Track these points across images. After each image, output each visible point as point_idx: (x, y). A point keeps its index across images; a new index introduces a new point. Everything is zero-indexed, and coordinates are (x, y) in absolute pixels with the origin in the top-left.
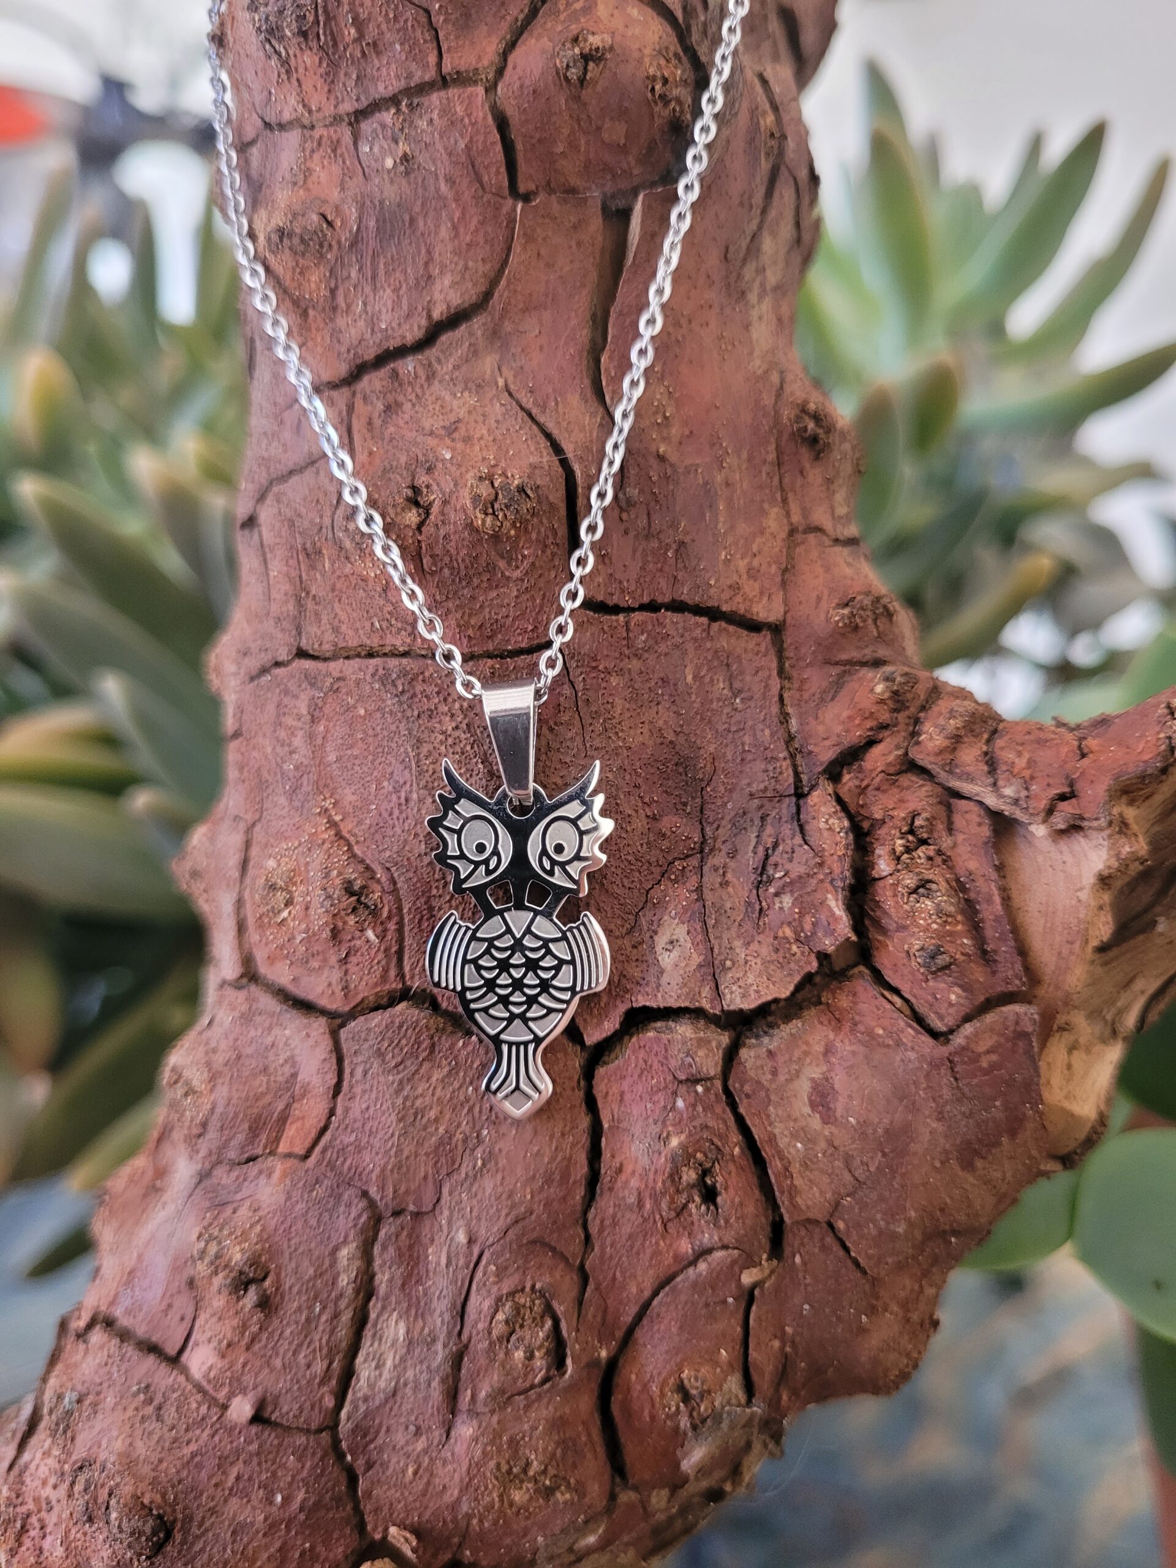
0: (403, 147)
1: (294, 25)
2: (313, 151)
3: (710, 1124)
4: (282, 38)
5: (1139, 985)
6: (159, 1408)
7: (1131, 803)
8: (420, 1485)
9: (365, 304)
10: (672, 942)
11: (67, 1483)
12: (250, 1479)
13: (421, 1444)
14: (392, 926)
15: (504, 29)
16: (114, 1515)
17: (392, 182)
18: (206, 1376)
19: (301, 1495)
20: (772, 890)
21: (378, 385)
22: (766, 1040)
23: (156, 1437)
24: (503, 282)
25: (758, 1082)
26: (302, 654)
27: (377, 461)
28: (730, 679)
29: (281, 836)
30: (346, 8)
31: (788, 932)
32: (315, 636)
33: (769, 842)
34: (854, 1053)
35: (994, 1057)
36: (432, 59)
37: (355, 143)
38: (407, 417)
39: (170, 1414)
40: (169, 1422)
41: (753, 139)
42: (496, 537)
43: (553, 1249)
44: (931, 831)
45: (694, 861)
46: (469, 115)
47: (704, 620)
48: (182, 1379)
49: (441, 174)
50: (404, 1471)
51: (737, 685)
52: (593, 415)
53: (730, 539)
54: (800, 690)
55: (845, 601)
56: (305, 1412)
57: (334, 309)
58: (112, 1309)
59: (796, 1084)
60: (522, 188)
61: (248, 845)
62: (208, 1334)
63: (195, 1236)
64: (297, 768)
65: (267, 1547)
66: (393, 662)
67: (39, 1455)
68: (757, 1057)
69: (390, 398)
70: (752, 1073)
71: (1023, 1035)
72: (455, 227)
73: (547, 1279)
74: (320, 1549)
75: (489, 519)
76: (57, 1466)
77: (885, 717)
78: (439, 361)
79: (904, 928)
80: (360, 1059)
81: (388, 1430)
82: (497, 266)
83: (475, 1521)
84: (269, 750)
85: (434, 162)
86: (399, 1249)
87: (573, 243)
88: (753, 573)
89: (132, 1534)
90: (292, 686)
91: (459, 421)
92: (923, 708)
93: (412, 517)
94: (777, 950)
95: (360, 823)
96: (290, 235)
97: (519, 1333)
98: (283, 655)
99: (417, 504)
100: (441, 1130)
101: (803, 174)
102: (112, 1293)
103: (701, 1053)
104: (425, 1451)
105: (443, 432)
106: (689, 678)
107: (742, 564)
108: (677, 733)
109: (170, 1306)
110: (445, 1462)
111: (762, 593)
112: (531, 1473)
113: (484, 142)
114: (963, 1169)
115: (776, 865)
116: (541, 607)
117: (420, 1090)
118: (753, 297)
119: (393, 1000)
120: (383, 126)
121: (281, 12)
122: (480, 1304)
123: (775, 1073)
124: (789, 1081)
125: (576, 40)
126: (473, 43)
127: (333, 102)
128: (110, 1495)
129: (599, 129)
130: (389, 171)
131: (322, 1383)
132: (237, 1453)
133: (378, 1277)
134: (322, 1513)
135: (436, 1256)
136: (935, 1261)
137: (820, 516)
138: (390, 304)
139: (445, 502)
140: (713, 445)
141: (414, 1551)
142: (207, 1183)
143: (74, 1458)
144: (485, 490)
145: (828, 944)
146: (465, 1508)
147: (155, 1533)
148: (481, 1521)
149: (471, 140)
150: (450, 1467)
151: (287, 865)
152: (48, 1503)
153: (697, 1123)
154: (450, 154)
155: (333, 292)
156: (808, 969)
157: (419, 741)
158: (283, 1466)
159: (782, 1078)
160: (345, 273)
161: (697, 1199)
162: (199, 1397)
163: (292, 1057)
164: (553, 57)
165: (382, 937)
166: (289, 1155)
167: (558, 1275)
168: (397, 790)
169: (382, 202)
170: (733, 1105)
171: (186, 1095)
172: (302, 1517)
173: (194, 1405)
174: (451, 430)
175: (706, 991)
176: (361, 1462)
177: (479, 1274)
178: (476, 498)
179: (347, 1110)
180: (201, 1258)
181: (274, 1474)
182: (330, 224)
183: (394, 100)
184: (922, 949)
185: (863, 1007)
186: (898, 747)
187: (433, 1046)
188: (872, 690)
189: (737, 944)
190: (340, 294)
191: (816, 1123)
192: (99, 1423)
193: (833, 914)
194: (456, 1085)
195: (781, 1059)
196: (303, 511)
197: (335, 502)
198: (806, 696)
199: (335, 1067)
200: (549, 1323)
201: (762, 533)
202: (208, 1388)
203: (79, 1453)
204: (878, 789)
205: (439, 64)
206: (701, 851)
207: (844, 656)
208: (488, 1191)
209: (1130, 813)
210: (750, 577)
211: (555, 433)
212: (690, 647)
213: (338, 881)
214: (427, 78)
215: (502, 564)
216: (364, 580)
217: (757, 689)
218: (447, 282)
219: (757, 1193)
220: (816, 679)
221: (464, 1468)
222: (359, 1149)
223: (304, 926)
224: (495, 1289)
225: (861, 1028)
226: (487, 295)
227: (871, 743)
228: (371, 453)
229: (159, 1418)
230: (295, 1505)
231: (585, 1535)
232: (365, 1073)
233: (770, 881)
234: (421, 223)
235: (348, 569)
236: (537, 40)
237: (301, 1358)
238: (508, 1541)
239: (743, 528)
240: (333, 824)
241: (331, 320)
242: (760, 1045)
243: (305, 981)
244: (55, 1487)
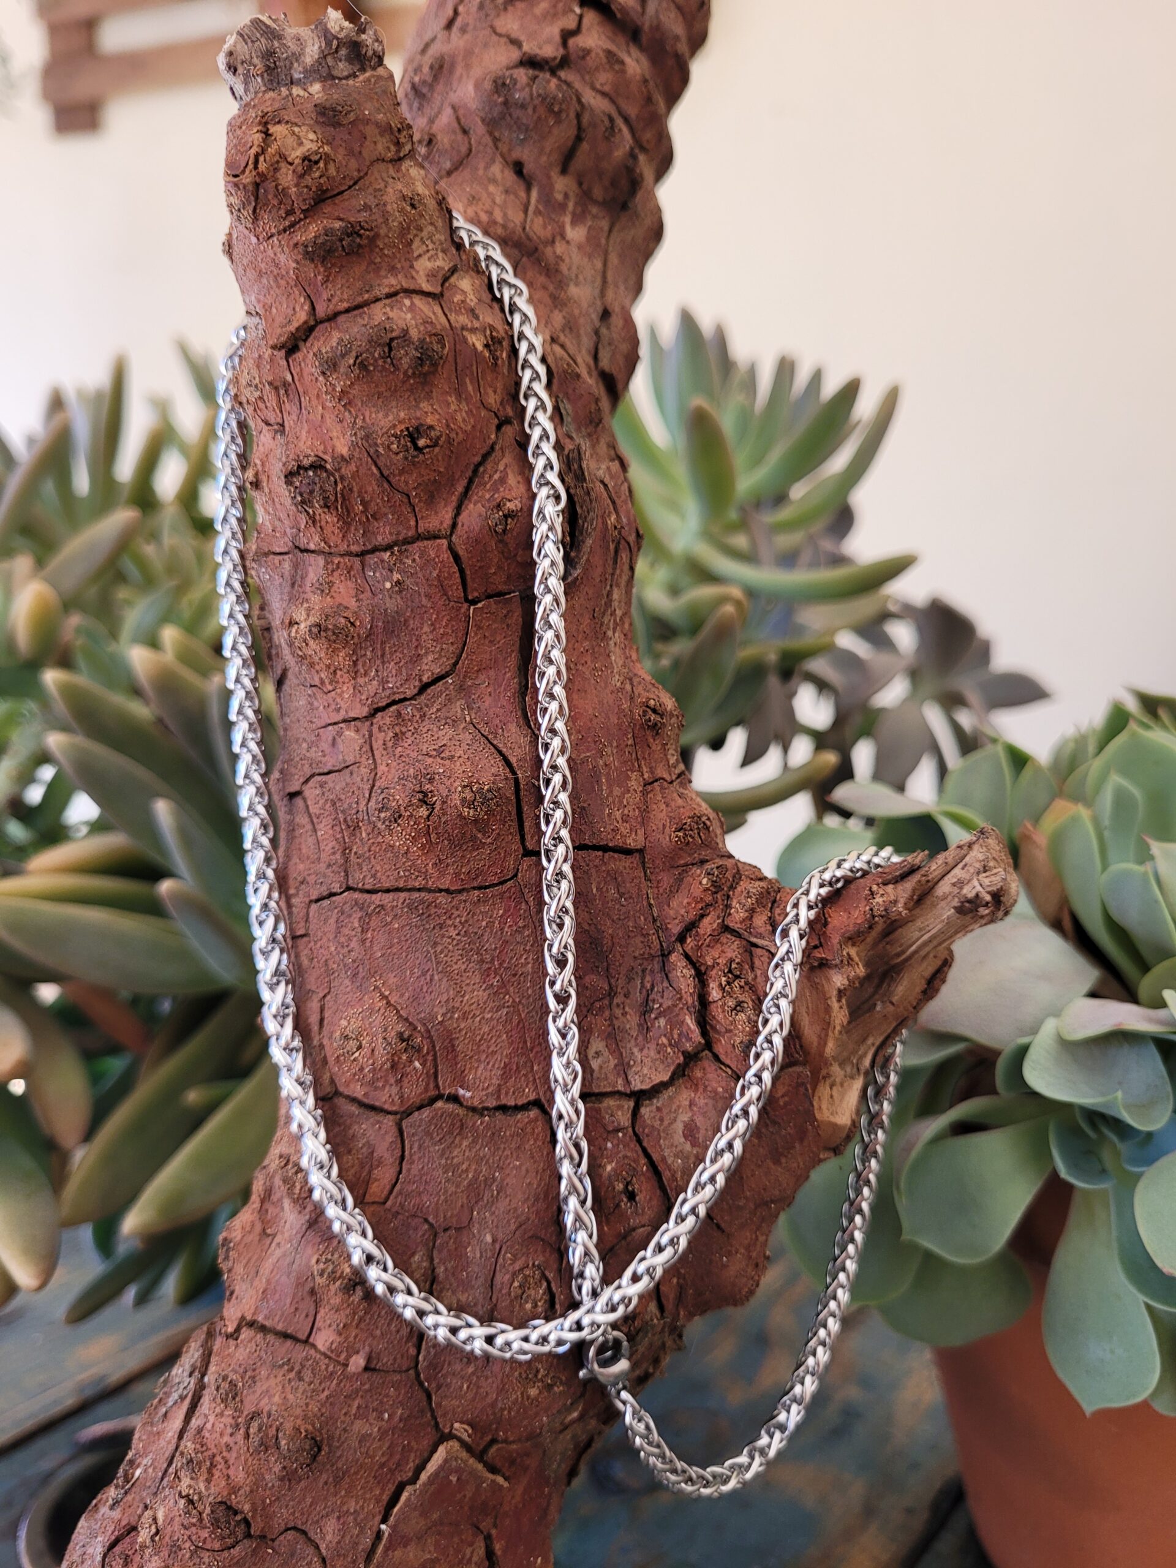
0: (396, 576)
1: (322, 503)
2: (333, 571)
3: (629, 1154)
4: (312, 507)
5: (870, 1041)
6: (299, 1372)
7: (853, 945)
8: (470, 1395)
9: (377, 671)
10: (596, 1053)
11: (242, 1431)
12: (366, 1407)
13: (471, 1370)
14: (430, 1058)
15: (454, 498)
16: (283, 1442)
17: (391, 597)
18: (330, 1349)
19: (400, 1412)
20: (653, 1016)
21: (388, 721)
22: (655, 1101)
23: (301, 1390)
24: (464, 655)
25: (653, 1126)
26: (349, 888)
27: (393, 771)
28: (618, 887)
29: (348, 1004)
30: (356, 495)
31: (664, 1040)
32: (357, 878)
33: (648, 986)
34: (706, 1104)
35: (786, 1099)
36: (413, 523)
37: (363, 569)
38: (409, 742)
39: (307, 1375)
40: (307, 1379)
41: (604, 537)
42: (476, 821)
43: (543, 1240)
44: (741, 971)
45: (606, 1002)
46: (438, 557)
47: (600, 853)
48: (312, 1352)
49: (422, 591)
50: (461, 1387)
51: (622, 890)
52: (525, 736)
53: (610, 799)
54: (657, 887)
55: (680, 825)
56: (398, 1361)
57: (356, 673)
58: (255, 1318)
59: (674, 1126)
60: (470, 598)
61: (322, 1010)
62: (328, 1322)
63: (314, 1261)
64: (354, 961)
65: (380, 1448)
66: (416, 895)
67: (212, 1418)
68: (651, 1112)
69: (397, 729)
70: (649, 1122)
71: (803, 1084)
72: (432, 624)
73: (541, 1258)
74: (413, 1443)
75: (471, 812)
76: (233, 1422)
77: (709, 899)
78: (427, 706)
79: (729, 1031)
80: (416, 1138)
81: (449, 1364)
82: (460, 646)
83: (506, 1413)
84: (333, 949)
85: (417, 584)
86: (449, 1251)
87: (504, 626)
88: (625, 819)
89: (297, 1451)
90: (347, 908)
91: (444, 745)
92: (732, 888)
93: (423, 812)
94: (659, 1053)
95: (402, 996)
96: (326, 630)
97: (528, 1292)
98: (336, 888)
99: (425, 802)
100: (470, 1176)
101: (632, 538)
102: (253, 1308)
103: (620, 1113)
104: (473, 1373)
105: (434, 753)
106: (594, 890)
107: (618, 814)
108: (590, 925)
109: (296, 1309)
110: (487, 1378)
111: (631, 830)
112: (540, 1377)
113: (449, 573)
114: (774, 1164)
115: (654, 1000)
116: (505, 857)
117: (455, 1153)
118: (610, 633)
119: (432, 1101)
120: (382, 561)
121: (311, 492)
122: (502, 1278)
123: (662, 1120)
124: (670, 1124)
125: (499, 506)
126: (436, 513)
127: (346, 543)
128: (277, 1430)
129: (515, 556)
130: (388, 590)
131: (407, 1342)
132: (357, 1391)
133: (437, 1270)
134: (412, 1421)
135: (473, 1252)
136: (763, 1220)
137: (661, 772)
138: (394, 672)
139: (444, 802)
140: (595, 742)
141: (469, 1436)
142: (316, 1227)
143: (245, 1413)
144: (468, 795)
145: (688, 1047)
146: (500, 1405)
147: (312, 1449)
148: (509, 1412)
149: (440, 571)
150: (490, 1380)
151: (355, 1025)
152: (227, 1446)
153: (620, 1155)
154: (428, 580)
155: (355, 663)
156: (678, 1061)
157: (435, 944)
158: (387, 1396)
159: (666, 1123)
160: (363, 652)
161: (625, 1199)
162: (327, 1361)
163: (368, 1142)
164: (487, 518)
165: (423, 1065)
166: (373, 1203)
167: (547, 1254)
168: (424, 974)
169: (386, 610)
170: (639, 1142)
171: (296, 1173)
172: (401, 1425)
173: (324, 1367)
174: (440, 751)
175: (620, 1081)
176: (434, 1385)
177: (501, 1260)
178: (464, 800)
179: (409, 1170)
180: (321, 1275)
181: (381, 1402)
182: (352, 624)
183: (388, 547)
184: (741, 1042)
185: (710, 1076)
186: (718, 918)
187: (462, 1125)
188: (700, 883)
189: (636, 1050)
190: (360, 663)
191: (688, 1147)
192: (259, 1388)
193: (689, 1028)
194: (478, 1147)
195: (665, 1111)
196: (343, 797)
197: (367, 795)
198: (661, 891)
199: (399, 1146)
200: (545, 1284)
201: (629, 791)
202: (333, 1356)
203: (249, 1408)
204: (708, 946)
205: (417, 526)
206: (610, 995)
207: (682, 862)
208: (502, 1209)
209: (853, 951)
210: (623, 821)
211: (504, 750)
212: (593, 871)
213: (393, 1034)
214: (410, 534)
215: (479, 835)
216: (392, 846)
217: (634, 891)
218: (431, 657)
219: (658, 1192)
220: (666, 880)
221: (499, 1379)
222: (420, 1194)
223: (371, 1061)
224: (511, 1268)
225: (709, 1088)
226: (455, 664)
227: (702, 916)
228: (388, 765)
229: (301, 1379)
230: (397, 1419)
231: (570, 1414)
232: (420, 1147)
233: (652, 1010)
234: (411, 622)
235: (380, 839)
236: (475, 505)
237: (393, 1327)
238: (525, 1422)
239: (617, 791)
240: (383, 997)
241: (354, 679)
242: (652, 1104)
243: (372, 1094)
244: (231, 1435)
